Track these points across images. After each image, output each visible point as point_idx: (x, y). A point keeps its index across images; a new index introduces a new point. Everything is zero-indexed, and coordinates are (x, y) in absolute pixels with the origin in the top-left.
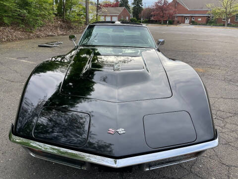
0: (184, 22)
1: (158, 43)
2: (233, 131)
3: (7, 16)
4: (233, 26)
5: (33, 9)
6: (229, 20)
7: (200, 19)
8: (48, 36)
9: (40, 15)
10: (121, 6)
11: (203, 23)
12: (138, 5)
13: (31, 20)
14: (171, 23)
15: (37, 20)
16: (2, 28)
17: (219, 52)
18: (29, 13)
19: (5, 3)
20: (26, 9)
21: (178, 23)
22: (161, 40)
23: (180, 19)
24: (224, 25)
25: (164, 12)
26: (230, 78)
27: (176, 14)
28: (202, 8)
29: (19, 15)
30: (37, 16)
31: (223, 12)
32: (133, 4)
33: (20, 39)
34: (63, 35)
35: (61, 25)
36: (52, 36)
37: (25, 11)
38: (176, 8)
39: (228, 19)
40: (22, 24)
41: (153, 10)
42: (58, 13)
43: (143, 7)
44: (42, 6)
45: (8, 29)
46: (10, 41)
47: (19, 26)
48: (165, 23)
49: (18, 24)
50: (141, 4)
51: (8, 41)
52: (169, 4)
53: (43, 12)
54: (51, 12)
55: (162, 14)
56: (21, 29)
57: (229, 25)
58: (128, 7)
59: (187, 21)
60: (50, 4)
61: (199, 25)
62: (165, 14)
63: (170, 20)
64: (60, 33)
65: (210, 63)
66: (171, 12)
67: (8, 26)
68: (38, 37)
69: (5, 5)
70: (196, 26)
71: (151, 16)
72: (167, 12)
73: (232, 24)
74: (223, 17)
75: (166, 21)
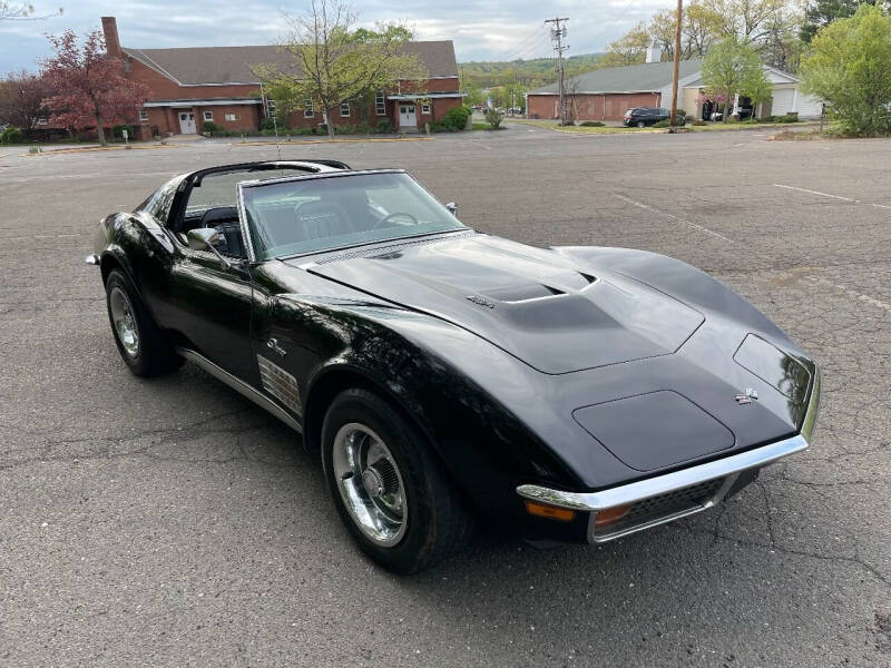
0: (178, 131)
7: (233, 118)
11: (247, 129)
21: (156, 133)
23: (160, 120)
28: (226, 77)
48: (114, 136)
57: (328, 131)
59: (188, 126)
62: (104, 103)
63: (132, 124)
72: (109, 97)
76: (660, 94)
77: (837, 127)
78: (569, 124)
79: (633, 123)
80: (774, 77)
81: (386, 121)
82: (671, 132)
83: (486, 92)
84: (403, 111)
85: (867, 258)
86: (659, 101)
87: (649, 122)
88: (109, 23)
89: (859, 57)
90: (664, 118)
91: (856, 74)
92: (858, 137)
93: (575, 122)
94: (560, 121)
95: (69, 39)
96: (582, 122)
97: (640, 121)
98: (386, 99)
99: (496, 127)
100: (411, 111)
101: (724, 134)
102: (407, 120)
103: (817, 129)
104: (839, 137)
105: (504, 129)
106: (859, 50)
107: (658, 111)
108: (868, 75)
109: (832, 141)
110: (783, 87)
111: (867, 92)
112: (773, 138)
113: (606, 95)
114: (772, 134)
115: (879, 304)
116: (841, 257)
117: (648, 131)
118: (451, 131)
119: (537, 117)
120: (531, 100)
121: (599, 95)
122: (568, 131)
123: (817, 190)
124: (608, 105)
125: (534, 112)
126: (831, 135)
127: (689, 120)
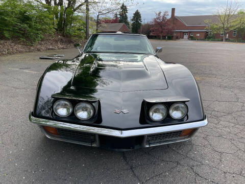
0: (183, 38)
1: (157, 51)
2: (226, 127)
3: (8, 30)
4: (232, 41)
5: (33, 24)
6: (227, 35)
7: (199, 35)
8: (49, 49)
9: (41, 29)
10: (120, 22)
11: (202, 38)
12: (137, 21)
13: (32, 34)
14: (170, 38)
15: (38, 34)
16: (2, 42)
17: (216, 63)
18: (30, 27)
19: (6, 18)
20: (27, 24)
21: (177, 38)
22: (159, 48)
23: (179, 35)
24: (222, 40)
25: (163, 27)
26: (225, 85)
27: (174, 29)
28: (200, 24)
29: (20, 29)
30: (37, 30)
31: (220, 28)
32: (132, 20)
33: (21, 52)
34: (63, 48)
35: (61, 39)
36: (52, 49)
37: (26, 25)
38: (174, 24)
39: (225, 34)
40: (23, 38)
41: (152, 26)
42: (59, 28)
43: (142, 23)
44: (43, 21)
45: (9, 42)
46: (10, 54)
47: (19, 40)
48: (164, 38)
49: (18, 38)
50: (140, 20)
51: (9, 53)
52: (168, 20)
53: (44, 27)
54: (52, 26)
55: (160, 30)
56: (22, 43)
57: (227, 40)
58: (127, 23)
59: (186, 37)
60: (51, 19)
61: (198, 40)
62: (164, 29)
63: (169, 35)
64: (61, 46)
65: (206, 73)
66: (170, 27)
67: (9, 39)
68: (39, 50)
69: (6, 20)
70: (195, 41)
71: (150, 32)
72: (165, 28)
73: (231, 39)
74: (221, 33)
75: (165, 36)
88: (173, 10)
95: (160, 13)
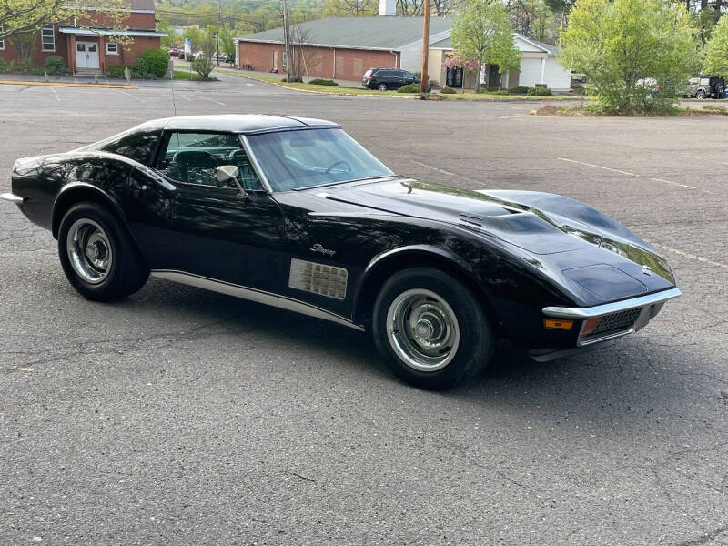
76: (399, 53)
77: (597, 103)
78: (297, 81)
79: (373, 85)
80: (522, 45)
81: (59, 59)
82: (423, 98)
83: (180, 31)
84: (81, 49)
85: (660, 221)
86: (399, 60)
87: (392, 86)
89: (616, 33)
90: (410, 82)
91: (613, 51)
92: (618, 115)
93: (304, 79)
94: (285, 76)
96: (312, 79)
97: (380, 83)
98: (57, 31)
99: (205, 78)
100: (93, 50)
101: (482, 105)
102: (86, 60)
103: (578, 104)
104: (600, 114)
105: (215, 80)
106: (617, 26)
107: (400, 73)
108: (625, 53)
109: (594, 118)
110: (531, 56)
111: (625, 69)
112: (535, 112)
113: (336, 49)
114: (533, 108)
115: (677, 252)
116: (639, 220)
117: (393, 95)
118: (147, 78)
119: (250, 68)
120: (243, 46)
121: (327, 48)
122: (296, 89)
123: (600, 165)
124: (338, 61)
125: (247, 62)
126: (591, 112)
127: (434, 85)
